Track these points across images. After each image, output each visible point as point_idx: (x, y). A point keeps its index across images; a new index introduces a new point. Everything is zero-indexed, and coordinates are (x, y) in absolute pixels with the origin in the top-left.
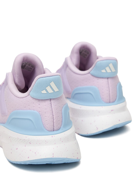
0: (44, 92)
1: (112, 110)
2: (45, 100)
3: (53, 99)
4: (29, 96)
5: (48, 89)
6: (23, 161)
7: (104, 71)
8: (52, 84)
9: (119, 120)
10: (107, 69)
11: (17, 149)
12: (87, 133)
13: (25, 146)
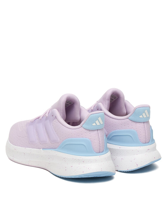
0: (94, 124)
1: (148, 150)
2: (94, 130)
3: (99, 130)
4: (82, 127)
5: (97, 122)
6: (78, 174)
7: (141, 117)
8: (100, 119)
9: (155, 158)
10: (144, 114)
11: (72, 166)
12: (128, 169)
13: (79, 164)
